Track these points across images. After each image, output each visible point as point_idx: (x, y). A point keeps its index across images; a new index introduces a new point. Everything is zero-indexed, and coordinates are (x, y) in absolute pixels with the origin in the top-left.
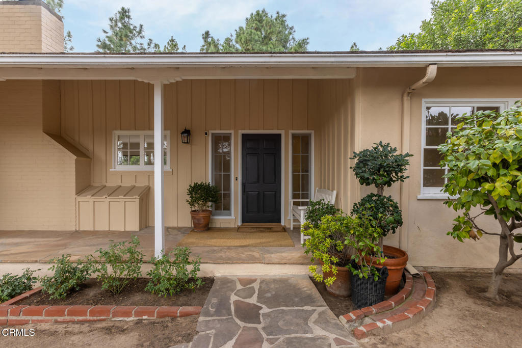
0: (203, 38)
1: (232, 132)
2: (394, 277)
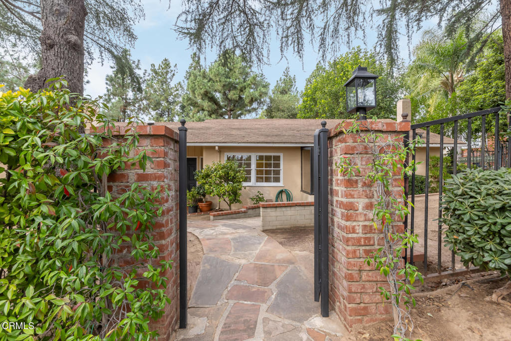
0: (192, 57)
2: (205, 209)
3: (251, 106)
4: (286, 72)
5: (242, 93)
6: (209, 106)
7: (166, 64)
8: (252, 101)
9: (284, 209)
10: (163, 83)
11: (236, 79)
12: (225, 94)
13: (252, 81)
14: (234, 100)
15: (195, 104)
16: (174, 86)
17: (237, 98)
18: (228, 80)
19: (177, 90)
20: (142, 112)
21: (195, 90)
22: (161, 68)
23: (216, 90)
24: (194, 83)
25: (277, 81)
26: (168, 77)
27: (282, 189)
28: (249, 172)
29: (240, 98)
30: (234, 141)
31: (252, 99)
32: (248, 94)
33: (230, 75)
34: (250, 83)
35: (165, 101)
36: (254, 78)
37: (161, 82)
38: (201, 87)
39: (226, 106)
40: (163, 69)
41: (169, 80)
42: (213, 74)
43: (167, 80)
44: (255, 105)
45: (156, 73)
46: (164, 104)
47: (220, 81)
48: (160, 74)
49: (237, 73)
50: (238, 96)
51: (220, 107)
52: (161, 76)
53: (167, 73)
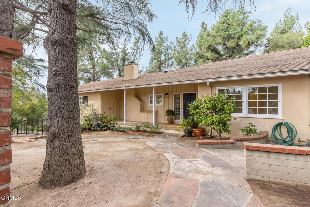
0: (201, 26)
1: (180, 93)
2: (198, 134)
3: (247, 50)
4: (286, 14)
5: (239, 40)
6: (212, 56)
7: (185, 35)
8: (249, 45)
9: (283, 157)
10: (183, 47)
11: (234, 31)
12: (224, 44)
13: (249, 28)
14: (232, 47)
15: (201, 56)
16: (190, 48)
17: (235, 46)
18: (227, 33)
19: (191, 50)
20: (169, 67)
21: (201, 46)
22: (182, 38)
23: (217, 43)
24: (201, 42)
25: (277, 24)
26: (186, 43)
27: (281, 121)
28: (240, 104)
29: (238, 44)
30: (225, 76)
31: (249, 42)
32: (245, 40)
33: (228, 29)
34: (247, 30)
35: (185, 59)
36: (251, 25)
37: (182, 47)
38: (206, 43)
39: (225, 54)
40: (183, 38)
41: (187, 45)
42: (214, 32)
43: (185, 46)
44: (252, 48)
45: (179, 42)
46: (184, 60)
47: (220, 35)
48: (181, 42)
49: (234, 25)
50: (235, 43)
51: (222, 56)
52: (182, 44)
53: (185, 41)
